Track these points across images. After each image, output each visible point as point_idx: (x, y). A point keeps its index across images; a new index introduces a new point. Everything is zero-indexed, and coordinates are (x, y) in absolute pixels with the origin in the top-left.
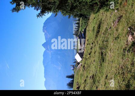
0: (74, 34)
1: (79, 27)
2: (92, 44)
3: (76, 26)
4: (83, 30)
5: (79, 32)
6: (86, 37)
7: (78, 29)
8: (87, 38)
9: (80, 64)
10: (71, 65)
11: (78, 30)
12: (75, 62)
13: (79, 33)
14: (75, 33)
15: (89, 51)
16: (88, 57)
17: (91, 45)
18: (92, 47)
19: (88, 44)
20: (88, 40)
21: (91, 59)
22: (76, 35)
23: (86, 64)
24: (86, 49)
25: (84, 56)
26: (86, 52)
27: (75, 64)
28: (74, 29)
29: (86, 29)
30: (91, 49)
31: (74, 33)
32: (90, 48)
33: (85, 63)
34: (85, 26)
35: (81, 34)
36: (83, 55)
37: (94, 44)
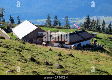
0: (88, 19)
1: (107, 33)
2: (61, 67)
3: (110, 25)
4: (99, 43)
5: (93, 33)
6: (79, 52)
7: (103, 29)
8: (77, 53)
9: (7, 35)
10: (3, 9)
11: (98, 29)
12: (12, 21)
13: (90, 32)
14: (91, 21)
15: (41, 59)
16: (24, 55)
17: (56, 64)
18: (52, 65)
19: (60, 55)
20: (71, 55)
21: (20, 63)
22: (87, 25)
23: (5, 50)
24: (48, 49)
25: (28, 45)
26: (39, 51)
27: (8, 21)
28: (102, 19)
29: (102, 52)
30: (47, 64)
31: (93, 18)
32: (50, 61)
33: (7, 47)
34: (109, 48)
35: (89, 39)
36: (31, 41)
37: (59, 70)
